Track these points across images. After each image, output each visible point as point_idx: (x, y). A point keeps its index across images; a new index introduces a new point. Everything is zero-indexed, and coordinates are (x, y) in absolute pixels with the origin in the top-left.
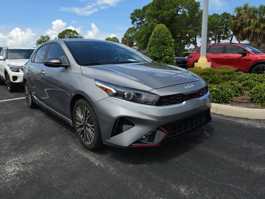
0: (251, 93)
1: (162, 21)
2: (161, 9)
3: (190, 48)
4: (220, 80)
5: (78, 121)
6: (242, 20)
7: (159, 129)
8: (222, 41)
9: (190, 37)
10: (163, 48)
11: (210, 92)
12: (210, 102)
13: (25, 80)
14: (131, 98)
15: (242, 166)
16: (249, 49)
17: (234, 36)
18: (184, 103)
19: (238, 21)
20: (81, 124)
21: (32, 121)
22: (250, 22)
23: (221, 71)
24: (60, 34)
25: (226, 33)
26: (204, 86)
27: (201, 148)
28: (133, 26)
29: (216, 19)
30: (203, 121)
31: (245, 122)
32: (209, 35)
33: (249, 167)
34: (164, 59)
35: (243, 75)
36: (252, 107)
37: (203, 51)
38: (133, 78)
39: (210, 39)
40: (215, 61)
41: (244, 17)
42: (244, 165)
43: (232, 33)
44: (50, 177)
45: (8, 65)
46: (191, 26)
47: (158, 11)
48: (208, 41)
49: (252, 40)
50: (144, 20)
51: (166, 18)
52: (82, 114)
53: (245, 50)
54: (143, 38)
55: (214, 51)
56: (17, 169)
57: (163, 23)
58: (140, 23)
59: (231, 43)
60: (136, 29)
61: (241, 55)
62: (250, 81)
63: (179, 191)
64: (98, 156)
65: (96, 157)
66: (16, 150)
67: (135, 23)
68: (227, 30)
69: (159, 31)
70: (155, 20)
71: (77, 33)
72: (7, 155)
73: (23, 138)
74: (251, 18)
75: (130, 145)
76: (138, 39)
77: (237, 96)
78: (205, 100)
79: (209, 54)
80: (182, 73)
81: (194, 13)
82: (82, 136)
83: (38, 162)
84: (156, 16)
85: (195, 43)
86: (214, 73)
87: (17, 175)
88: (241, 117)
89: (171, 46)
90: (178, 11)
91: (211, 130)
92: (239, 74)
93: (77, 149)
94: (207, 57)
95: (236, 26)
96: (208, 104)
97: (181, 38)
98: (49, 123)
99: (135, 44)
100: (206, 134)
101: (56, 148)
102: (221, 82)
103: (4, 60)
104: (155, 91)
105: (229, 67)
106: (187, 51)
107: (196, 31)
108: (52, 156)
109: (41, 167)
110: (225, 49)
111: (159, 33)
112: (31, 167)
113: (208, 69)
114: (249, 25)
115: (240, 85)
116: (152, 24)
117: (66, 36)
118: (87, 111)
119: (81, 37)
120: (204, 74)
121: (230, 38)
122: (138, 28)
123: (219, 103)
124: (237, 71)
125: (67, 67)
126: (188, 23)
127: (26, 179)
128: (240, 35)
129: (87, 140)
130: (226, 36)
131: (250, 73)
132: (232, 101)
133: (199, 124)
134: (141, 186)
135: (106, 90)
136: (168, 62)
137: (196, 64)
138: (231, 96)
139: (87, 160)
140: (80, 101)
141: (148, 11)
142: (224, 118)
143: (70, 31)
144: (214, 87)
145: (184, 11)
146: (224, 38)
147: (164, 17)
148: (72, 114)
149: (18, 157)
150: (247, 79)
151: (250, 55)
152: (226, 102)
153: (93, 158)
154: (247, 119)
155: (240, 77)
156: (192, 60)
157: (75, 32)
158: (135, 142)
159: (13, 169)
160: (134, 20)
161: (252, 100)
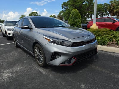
0: (117, 40)
1: (76, 7)
2: (75, 2)
5: (36, 54)
6: (113, 7)
7: (72, 57)
9: (89, 15)
10: (75, 20)
11: (97, 40)
12: (97, 45)
13: (13, 35)
15: (112, 75)
16: (116, 20)
18: (84, 45)
19: (112, 7)
21: (16, 53)
22: (117, 7)
23: (103, 30)
24: (30, 14)
25: (106, 13)
26: (94, 37)
27: (92, 66)
28: (63, 10)
29: (101, 6)
30: (93, 54)
31: (114, 54)
32: (97, 14)
33: (115, 75)
34: (76, 25)
36: (117, 47)
37: (95, 21)
39: (98, 15)
40: (100, 26)
41: (114, 5)
43: (108, 13)
44: (23, 79)
45: (7, 28)
46: (89, 10)
47: (74, 3)
48: (97, 17)
49: (118, 16)
50: (68, 7)
51: (78, 6)
52: (38, 50)
53: (114, 20)
54: (67, 16)
55: (100, 21)
56: (9, 75)
57: (76, 8)
58: (66, 9)
59: (108, 17)
60: (64, 11)
61: (112, 23)
62: (117, 35)
63: (81, 86)
64: (45, 70)
66: (9, 66)
67: (64, 8)
68: (106, 11)
69: (74, 12)
70: (73, 7)
71: (37, 14)
72: (5, 69)
73: (12, 61)
74: (117, 5)
75: (59, 65)
76: (65, 16)
77: (110, 42)
78: (94, 44)
79: (97, 23)
80: (84, 31)
81: (91, 4)
82: (38, 60)
83: (18, 72)
84: (73, 5)
85: (91, 17)
86: (99, 31)
87: (8, 78)
88: (112, 52)
89: (80, 19)
90: (83, 3)
91: (97, 58)
92: (111, 32)
93: (35, 66)
95: (110, 9)
97: (85, 15)
98: (24, 54)
99: (63, 18)
100: (94, 60)
101: (26, 65)
102: (102, 35)
103: (5, 26)
105: (107, 28)
107: (92, 12)
108: (24, 69)
109: (19, 74)
110: (105, 20)
112: (15, 74)
113: (96, 29)
114: (117, 9)
115: (112, 37)
116: (71, 9)
117: (33, 15)
118: (40, 49)
119: (39, 16)
120: (94, 32)
121: (107, 15)
122: (65, 11)
123: (101, 45)
124: (110, 30)
125: (31, 29)
126: (88, 8)
127: (12, 79)
128: (112, 14)
129: (40, 62)
131: (117, 31)
132: (107, 44)
133: (91, 55)
134: (64, 84)
136: (78, 26)
137: (91, 27)
138: (107, 42)
139: (40, 71)
140: (37, 45)
141: (70, 3)
142: (104, 52)
143: (34, 12)
144: (99, 38)
145: (86, 3)
146: (105, 15)
147: (77, 6)
149: (9, 69)
150: (115, 34)
151: (117, 23)
152: (105, 45)
153: (42, 70)
154: (114, 53)
155: (112, 33)
156: (89, 25)
157: (36, 13)
158: (61, 64)
159: (7, 75)
160: (63, 7)
161: (117, 44)
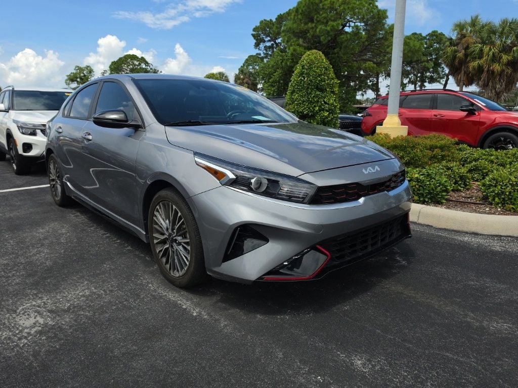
0: (484, 185)
1: (315, 44)
2: (312, 20)
3: (365, 97)
4: (426, 160)
5: (158, 232)
6: (467, 48)
7: (313, 248)
8: (428, 86)
9: (367, 77)
10: (316, 96)
12: (408, 201)
14: (263, 188)
15: (469, 320)
16: (480, 103)
17: (450, 77)
18: (362, 200)
19: (460, 48)
20: (162, 237)
21: (64, 231)
22: (481, 50)
23: (428, 142)
24: (113, 63)
25: (435, 71)
26: (398, 170)
27: (391, 286)
28: (257, 51)
29: (417, 44)
30: (394, 237)
31: (474, 240)
32: (405, 74)
33: (481, 322)
34: (318, 118)
35: (468, 151)
36: (485, 213)
37: (393, 104)
38: (268, 152)
40: (416, 124)
41: (471, 40)
42: (471, 318)
43: (447, 71)
44: (107, 337)
45: (14, 121)
46: (369, 55)
47: (306, 24)
49: (485, 86)
50: (279, 41)
51: (322, 38)
52: (168, 217)
53: (473, 104)
54: (276, 76)
55: (414, 104)
56: (41, 321)
57: (315, 48)
58: (271, 47)
59: (444, 89)
60: (262, 59)
61: (465, 113)
62: (483, 163)
63: (352, 364)
64: (196, 299)
65: (191, 300)
66: (35, 285)
67: (262, 46)
68: (437, 65)
69: (311, 63)
70: (301, 41)
71: (147, 63)
72: (19, 295)
73: (48, 263)
74: (484, 43)
75: (260, 278)
76: (267, 77)
77: (458, 190)
78: (398, 197)
79: (403, 110)
80: (353, 143)
81: (375, 30)
82: (164, 260)
83: (81, 308)
84: (302, 34)
85: (375, 88)
86: (413, 147)
87: (41, 333)
88: (465, 229)
89: (333, 92)
90: (344, 26)
91: (408, 254)
92: (460, 150)
93: (154, 286)
94: (400, 115)
95: (454, 57)
96: (404, 204)
97: (349, 78)
98: (98, 237)
99: (260, 86)
100: (399, 262)
101: (114, 282)
102: (426, 163)
103: (6, 111)
104: (307, 177)
105: (443, 135)
106: (359, 102)
107: (379, 64)
108: (108, 298)
109: (87, 317)
110: (434, 100)
111: (310, 68)
112: (67, 318)
113: (402, 139)
114: (480, 57)
115: (463, 170)
116: (295, 50)
117: (125, 67)
118: (176, 213)
119: (155, 72)
120: (395, 147)
121: (443, 81)
122: (266, 55)
123: (423, 202)
124: (457, 144)
125: (138, 128)
126: (364, 50)
127: (60, 340)
128: (462, 76)
129: (174, 268)
130: (435, 76)
131: (482, 148)
132: (447, 200)
133: (387, 240)
134: (280, 355)
135: (216, 173)
136: (325, 123)
137: (379, 129)
138: (447, 191)
139: (175, 305)
140: (163, 193)
141: (287, 24)
142: (433, 232)
143: (134, 57)
144: (415, 173)
145: (357, 27)
146: (432, 80)
147: (319, 37)
148: (146, 218)
149: (41, 298)
150: (476, 160)
151: (482, 115)
152: (437, 202)
153: (187, 303)
154: (476, 234)
155: (462, 154)
156: (371, 121)
157: (143, 60)
158: (268, 273)
159: (32, 320)
160: (259, 41)
161: (485, 198)
